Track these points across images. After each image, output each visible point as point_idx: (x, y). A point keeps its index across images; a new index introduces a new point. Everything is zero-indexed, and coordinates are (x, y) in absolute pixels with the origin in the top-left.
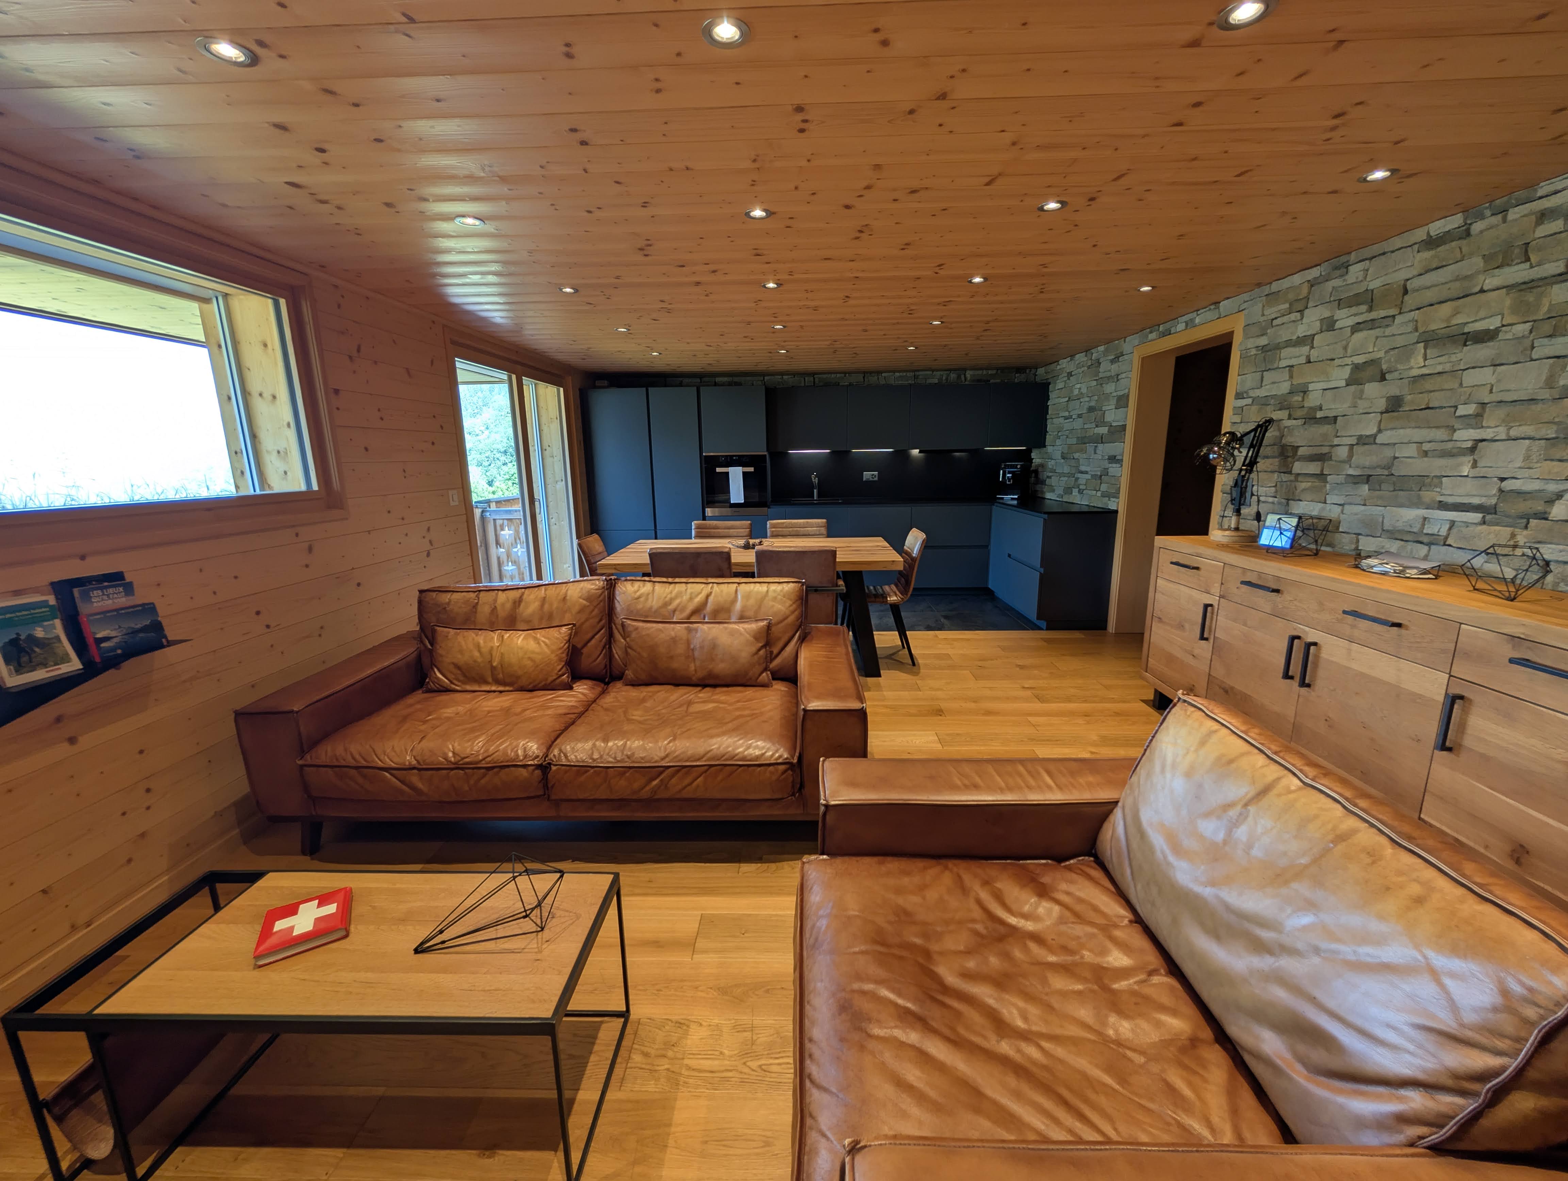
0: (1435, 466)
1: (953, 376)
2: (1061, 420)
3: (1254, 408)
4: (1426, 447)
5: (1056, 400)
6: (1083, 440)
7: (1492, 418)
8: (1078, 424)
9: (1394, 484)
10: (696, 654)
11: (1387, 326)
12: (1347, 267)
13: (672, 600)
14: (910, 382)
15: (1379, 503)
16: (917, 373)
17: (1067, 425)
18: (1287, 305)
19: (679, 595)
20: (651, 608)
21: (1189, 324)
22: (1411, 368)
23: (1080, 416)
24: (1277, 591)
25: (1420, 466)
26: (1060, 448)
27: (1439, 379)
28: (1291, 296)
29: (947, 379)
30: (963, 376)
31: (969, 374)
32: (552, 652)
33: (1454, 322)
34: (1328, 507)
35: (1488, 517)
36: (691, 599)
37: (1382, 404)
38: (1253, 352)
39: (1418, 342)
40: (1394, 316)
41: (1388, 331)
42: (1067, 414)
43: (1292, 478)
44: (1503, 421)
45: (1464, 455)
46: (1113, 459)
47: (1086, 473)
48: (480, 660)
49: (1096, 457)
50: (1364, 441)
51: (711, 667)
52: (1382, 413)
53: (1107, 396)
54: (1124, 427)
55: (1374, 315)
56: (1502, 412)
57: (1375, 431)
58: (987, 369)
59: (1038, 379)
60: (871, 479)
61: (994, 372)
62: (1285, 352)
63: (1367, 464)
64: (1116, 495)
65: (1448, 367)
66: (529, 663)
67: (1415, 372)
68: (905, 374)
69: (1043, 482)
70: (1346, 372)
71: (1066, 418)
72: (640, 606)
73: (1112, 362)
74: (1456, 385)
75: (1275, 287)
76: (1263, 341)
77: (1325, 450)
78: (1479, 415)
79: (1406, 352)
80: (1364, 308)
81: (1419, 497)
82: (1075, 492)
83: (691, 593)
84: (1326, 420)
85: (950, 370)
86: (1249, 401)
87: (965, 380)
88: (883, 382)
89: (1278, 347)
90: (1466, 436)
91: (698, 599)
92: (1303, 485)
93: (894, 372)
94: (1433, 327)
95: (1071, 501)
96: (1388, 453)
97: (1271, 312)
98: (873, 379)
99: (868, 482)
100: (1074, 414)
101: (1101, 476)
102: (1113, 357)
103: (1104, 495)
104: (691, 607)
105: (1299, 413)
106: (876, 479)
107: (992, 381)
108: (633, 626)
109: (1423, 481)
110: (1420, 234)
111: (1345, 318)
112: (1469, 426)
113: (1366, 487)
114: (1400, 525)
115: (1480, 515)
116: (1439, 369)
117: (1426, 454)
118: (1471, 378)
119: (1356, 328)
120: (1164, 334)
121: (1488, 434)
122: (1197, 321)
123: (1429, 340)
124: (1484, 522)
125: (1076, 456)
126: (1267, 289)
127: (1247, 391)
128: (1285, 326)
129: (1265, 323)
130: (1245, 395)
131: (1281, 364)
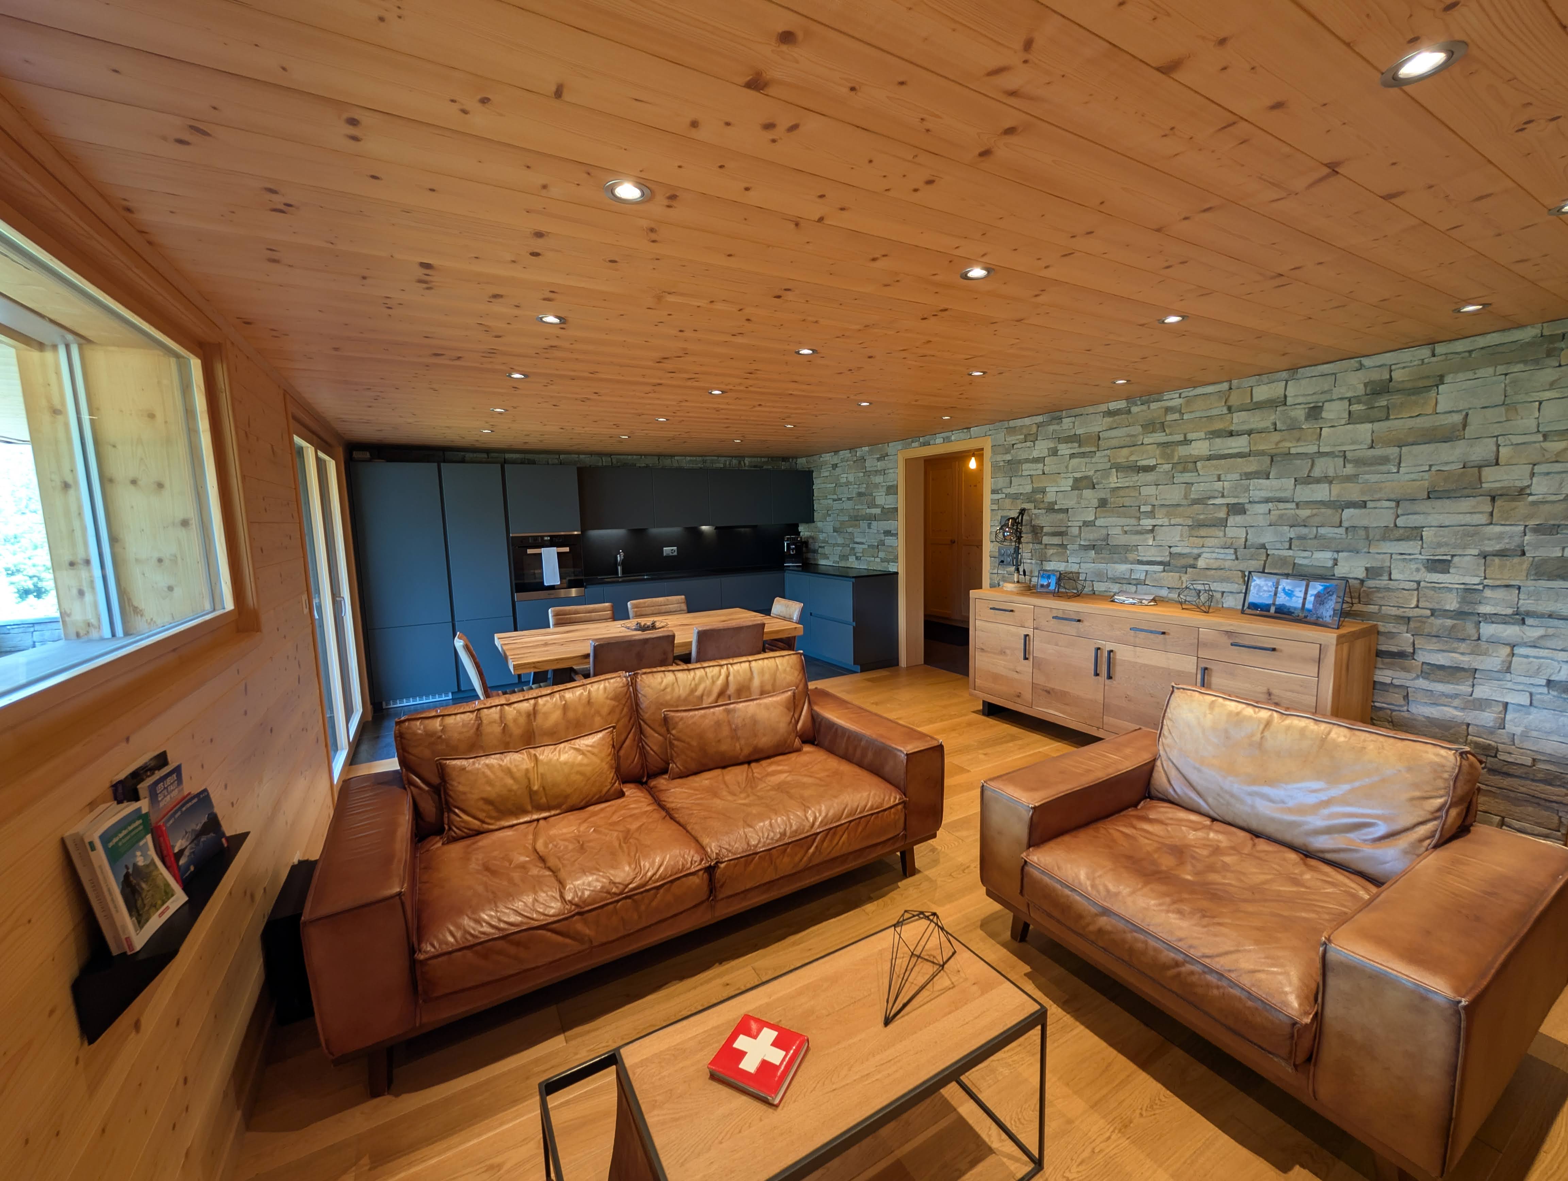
0: (1134, 539)
1: (735, 461)
2: (830, 502)
3: (1007, 500)
4: (1126, 528)
5: (820, 485)
6: (856, 519)
7: (1160, 513)
8: (848, 505)
9: (1110, 550)
10: (739, 733)
11: (1092, 457)
12: (1061, 419)
13: (697, 686)
14: (699, 465)
15: (1103, 561)
16: (705, 458)
17: (837, 505)
18: (1023, 437)
19: (701, 680)
20: (679, 697)
21: (947, 440)
22: (1110, 483)
23: (849, 499)
24: (1079, 621)
25: (1123, 540)
26: (832, 523)
27: (1127, 490)
28: (1025, 431)
29: (730, 464)
30: (742, 462)
31: (747, 460)
32: (602, 760)
33: (1130, 459)
34: (1070, 565)
35: (1166, 568)
36: (713, 682)
37: (1095, 503)
38: (1002, 464)
39: (1111, 468)
40: (1095, 452)
41: (1094, 460)
42: (835, 497)
43: (1043, 547)
44: (1166, 515)
45: (1148, 533)
46: (888, 533)
47: (862, 543)
48: (515, 787)
49: (871, 531)
50: (1086, 524)
51: (755, 742)
52: (1096, 508)
53: (876, 486)
54: (896, 509)
55: (1082, 450)
56: (1164, 510)
57: (1093, 518)
58: (761, 457)
59: (799, 467)
60: (671, 554)
61: (766, 459)
62: (1025, 466)
63: (1091, 538)
64: (895, 560)
65: (1131, 484)
66: (579, 778)
67: (1113, 485)
68: (695, 458)
69: (815, 551)
70: (1070, 482)
71: (834, 500)
72: (668, 697)
73: (879, 459)
74: (1137, 495)
75: (1012, 423)
76: (1008, 457)
77: (1064, 529)
78: (1152, 512)
79: (1106, 473)
80: (1076, 445)
81: (1126, 558)
82: (852, 559)
83: (712, 677)
84: (1061, 510)
85: (732, 457)
86: (1004, 496)
87: (745, 464)
88: (675, 465)
89: (1020, 462)
90: (1147, 523)
91: (720, 682)
92: (1051, 551)
93: (685, 456)
94: (1119, 461)
95: (848, 566)
96: (1104, 532)
97: (1011, 439)
98: (667, 462)
99: (668, 557)
100: (844, 497)
101: (878, 546)
102: (878, 456)
103: (882, 561)
104: (716, 691)
105: (1042, 506)
106: (675, 554)
107: (765, 467)
108: (678, 717)
109: (1127, 548)
110: (1103, 408)
111: (1065, 450)
112: (1149, 518)
113: (1093, 552)
114: (1117, 574)
115: (1162, 567)
116: (1127, 484)
117: (1126, 532)
118: (1145, 491)
119: (1072, 456)
120: (925, 444)
121: (1159, 522)
122: (953, 438)
123: (1118, 467)
124: (1164, 571)
125: (850, 530)
126: (1006, 424)
127: (1001, 489)
128: (1023, 449)
129: (1008, 446)
130: (1000, 492)
131: (1023, 474)
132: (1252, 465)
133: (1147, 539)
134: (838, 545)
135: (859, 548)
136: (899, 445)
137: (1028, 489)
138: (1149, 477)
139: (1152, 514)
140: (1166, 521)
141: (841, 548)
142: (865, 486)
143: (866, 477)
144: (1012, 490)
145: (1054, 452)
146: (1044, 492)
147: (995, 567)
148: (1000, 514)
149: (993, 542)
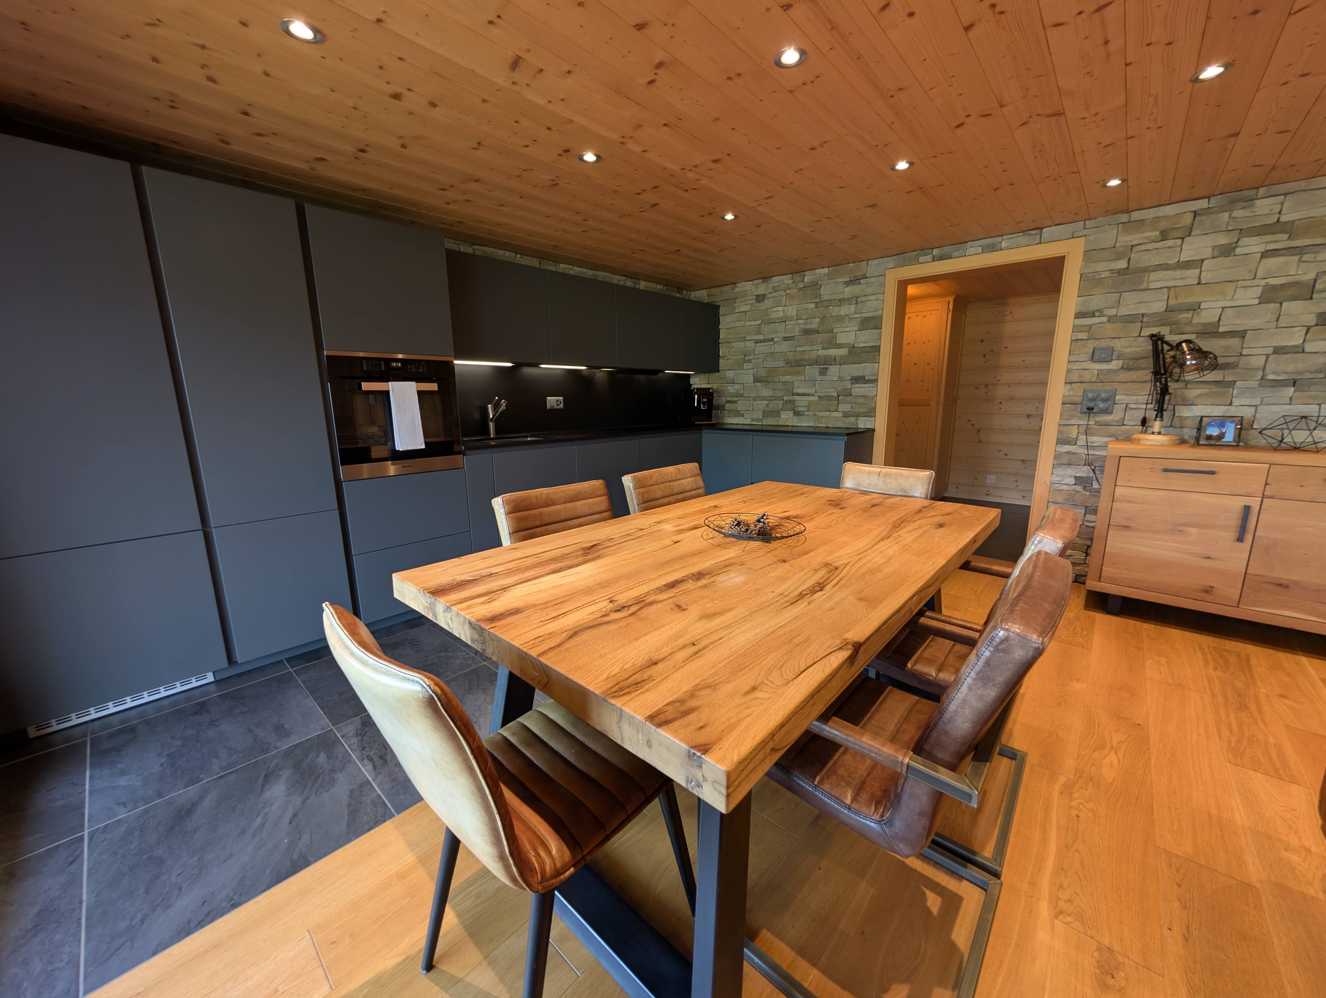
1: (629, 283)
2: (749, 343)
5: (731, 324)
6: (798, 364)
11: (1316, 252)
12: (1252, 201)
17: (760, 348)
18: (1157, 233)
23: (785, 339)
26: (751, 372)
28: (1163, 225)
30: (637, 286)
31: (642, 284)
34: (1236, 408)
37: (1311, 320)
42: (761, 337)
46: (858, 380)
47: (809, 395)
50: (1282, 350)
52: (1309, 327)
55: (1296, 243)
57: (1301, 341)
60: (556, 407)
62: (1153, 276)
63: (1291, 369)
64: (871, 413)
70: (1258, 291)
71: (757, 342)
73: (848, 284)
75: (1136, 215)
76: (1122, 264)
77: (1232, 360)
82: (787, 414)
84: (1230, 334)
85: (627, 276)
86: (1104, 319)
89: (1146, 270)
92: (1199, 391)
93: (573, 265)
95: (780, 422)
96: (1320, 360)
97: (1126, 239)
98: (552, 269)
99: (552, 411)
100: (777, 337)
101: (837, 397)
102: (848, 279)
103: (845, 415)
106: (561, 406)
111: (1253, 246)
113: (1293, 389)
119: (1268, 254)
120: (941, 258)
122: (1004, 245)
125: (787, 378)
126: (1124, 218)
127: (1097, 311)
128: (1156, 251)
129: (1121, 249)
130: (1097, 314)
131: (1152, 286)
134: (763, 399)
135: (802, 402)
136: (890, 262)
137: (1159, 306)
141: (766, 402)
142: (817, 320)
143: (821, 309)
144: (1123, 311)
145: (1227, 251)
146: (1195, 308)
147: (1073, 416)
148: (1091, 345)
149: (1071, 383)
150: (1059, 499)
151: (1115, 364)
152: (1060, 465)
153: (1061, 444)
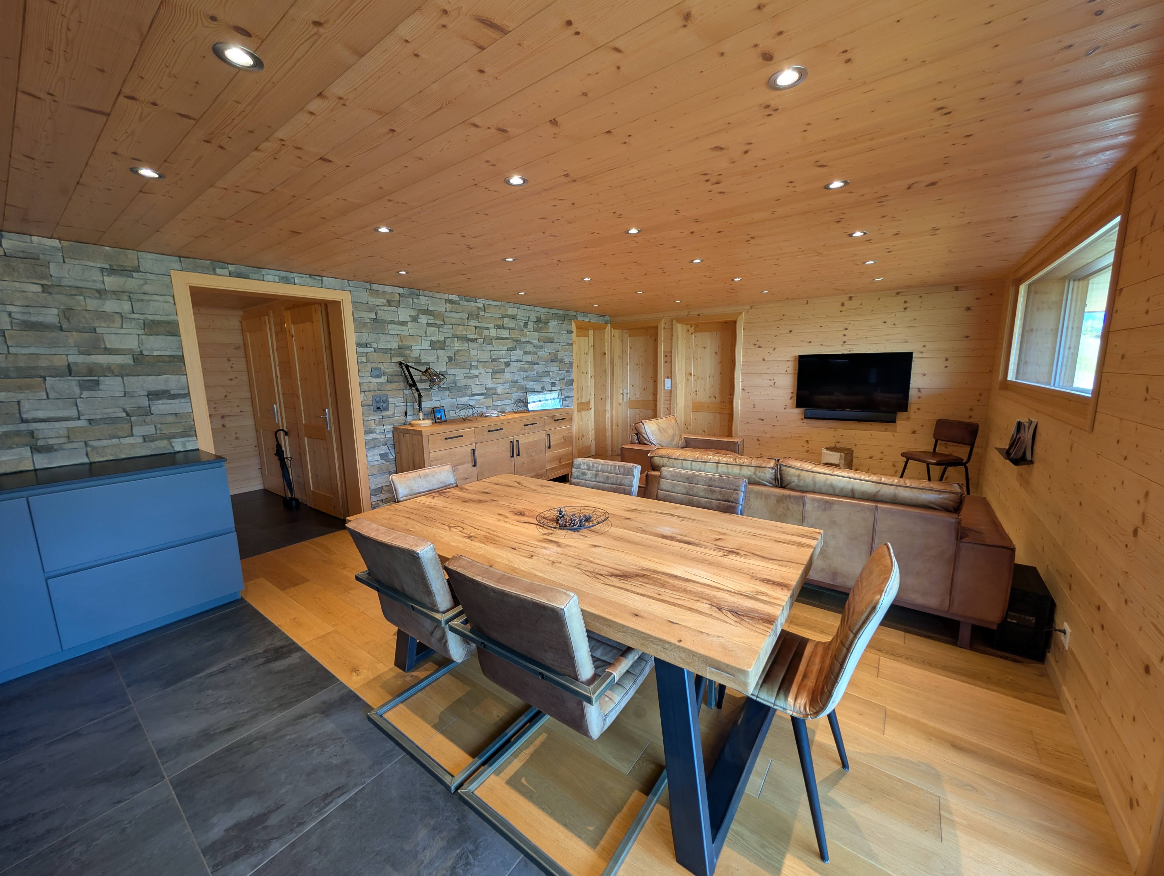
3: (376, 354)
4: (464, 375)
9: (457, 389)
15: (455, 397)
18: (386, 301)
28: (388, 297)
33: (463, 333)
37: (446, 359)
40: (443, 325)
41: (443, 330)
44: (482, 367)
45: (475, 378)
49: (100, 395)
52: (446, 362)
53: (106, 315)
55: (435, 322)
57: (446, 369)
70: (429, 343)
73: (105, 271)
74: (469, 355)
80: (431, 317)
81: (466, 393)
89: (385, 322)
90: (474, 371)
94: (458, 333)
97: (375, 301)
101: (125, 418)
109: (466, 387)
110: (446, 296)
111: (424, 319)
115: (483, 396)
116: (463, 348)
117: (465, 378)
119: (429, 324)
123: (458, 337)
124: (485, 398)
126: (369, 286)
127: (369, 344)
128: (388, 312)
129: (371, 306)
130: (368, 346)
131: (391, 332)
132: (511, 344)
133: (476, 381)
136: (174, 263)
137: (395, 345)
138: (473, 345)
139: (476, 367)
140: (482, 371)
142: (53, 311)
143: (57, 296)
144: (380, 346)
145: (415, 319)
146: (410, 348)
147: (370, 414)
148: (369, 366)
149: (364, 392)
150: (375, 472)
151: (384, 379)
152: (370, 449)
153: (367, 434)
